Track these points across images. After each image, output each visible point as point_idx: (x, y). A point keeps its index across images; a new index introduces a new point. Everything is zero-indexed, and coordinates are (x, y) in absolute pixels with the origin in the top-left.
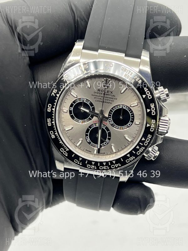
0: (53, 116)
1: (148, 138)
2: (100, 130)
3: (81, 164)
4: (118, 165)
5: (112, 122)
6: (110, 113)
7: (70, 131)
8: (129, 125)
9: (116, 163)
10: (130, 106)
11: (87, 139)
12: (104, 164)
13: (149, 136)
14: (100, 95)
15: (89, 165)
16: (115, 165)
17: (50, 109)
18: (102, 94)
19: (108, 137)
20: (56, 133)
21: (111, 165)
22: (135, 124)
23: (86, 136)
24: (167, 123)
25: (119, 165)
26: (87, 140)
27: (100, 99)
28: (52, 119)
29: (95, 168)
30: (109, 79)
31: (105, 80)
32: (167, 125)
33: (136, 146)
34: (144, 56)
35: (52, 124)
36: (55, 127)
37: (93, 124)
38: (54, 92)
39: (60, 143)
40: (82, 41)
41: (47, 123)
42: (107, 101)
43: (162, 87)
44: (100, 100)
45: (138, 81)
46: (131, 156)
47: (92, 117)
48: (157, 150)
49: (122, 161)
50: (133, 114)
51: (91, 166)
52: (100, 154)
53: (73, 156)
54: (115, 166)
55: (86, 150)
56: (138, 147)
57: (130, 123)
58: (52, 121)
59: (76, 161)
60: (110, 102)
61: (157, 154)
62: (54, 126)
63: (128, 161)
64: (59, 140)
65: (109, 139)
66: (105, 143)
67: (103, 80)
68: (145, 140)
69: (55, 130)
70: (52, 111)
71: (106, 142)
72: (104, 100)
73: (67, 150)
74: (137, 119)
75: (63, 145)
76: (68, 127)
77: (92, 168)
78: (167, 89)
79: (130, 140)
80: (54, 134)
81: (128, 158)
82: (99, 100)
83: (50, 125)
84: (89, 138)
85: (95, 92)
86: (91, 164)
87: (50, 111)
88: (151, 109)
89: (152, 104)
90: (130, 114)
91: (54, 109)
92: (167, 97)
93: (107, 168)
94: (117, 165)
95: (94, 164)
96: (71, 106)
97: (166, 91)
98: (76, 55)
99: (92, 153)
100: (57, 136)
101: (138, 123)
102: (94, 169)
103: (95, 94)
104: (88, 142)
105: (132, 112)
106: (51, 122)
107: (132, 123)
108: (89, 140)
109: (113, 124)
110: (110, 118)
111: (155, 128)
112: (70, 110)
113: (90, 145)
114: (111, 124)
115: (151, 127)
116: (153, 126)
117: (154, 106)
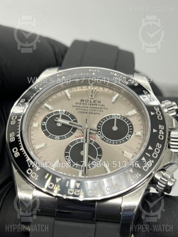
0: (18, 128)
1: (158, 147)
2: (86, 144)
3: (58, 190)
5: (103, 136)
6: (98, 125)
8: (128, 137)
11: (67, 159)
13: (159, 145)
14: (83, 106)
15: (72, 190)
18: (86, 104)
19: (97, 155)
22: (136, 135)
23: (65, 156)
27: (85, 110)
28: (16, 132)
30: (95, 88)
35: (16, 138)
36: (20, 141)
37: (75, 141)
42: (94, 112)
47: (74, 131)
50: (131, 125)
51: (75, 191)
52: (87, 177)
56: (144, 159)
57: (128, 135)
59: (51, 185)
60: (99, 112)
64: (26, 157)
65: (100, 157)
67: (87, 90)
68: (152, 149)
69: (20, 145)
70: (17, 122)
72: (90, 111)
73: (36, 170)
77: (75, 194)
80: (18, 151)
82: (82, 111)
83: (14, 141)
84: (70, 158)
85: (77, 103)
87: (14, 124)
89: (156, 107)
90: (128, 125)
91: (20, 120)
95: (79, 186)
100: (24, 152)
103: (77, 105)
105: (130, 122)
106: (14, 136)
107: (131, 136)
108: (71, 161)
109: (104, 138)
110: (100, 131)
111: (165, 135)
112: (43, 125)
113: (73, 167)
114: (101, 138)
115: (159, 134)
116: (161, 132)
117: (159, 110)
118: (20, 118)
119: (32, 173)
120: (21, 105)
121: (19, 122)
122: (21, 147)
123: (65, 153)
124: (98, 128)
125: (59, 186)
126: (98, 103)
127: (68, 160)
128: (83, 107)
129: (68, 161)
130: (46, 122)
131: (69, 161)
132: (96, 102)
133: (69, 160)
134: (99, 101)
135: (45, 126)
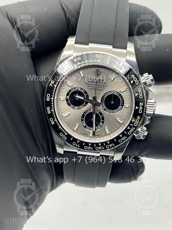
0: (52, 104)
1: (138, 119)
2: (94, 115)
4: (112, 145)
5: (105, 107)
6: (102, 99)
7: (67, 117)
8: (120, 108)
9: (110, 143)
10: (120, 92)
12: (100, 144)
13: (138, 117)
15: (87, 147)
17: (49, 98)
19: (101, 121)
20: (56, 120)
21: (106, 145)
22: (125, 107)
23: (82, 121)
24: (153, 105)
25: (113, 145)
26: (83, 124)
28: (51, 107)
29: (92, 149)
30: (100, 69)
31: (96, 69)
32: (153, 107)
33: (127, 127)
34: (129, 47)
35: (51, 112)
37: (88, 110)
38: (52, 83)
39: (59, 128)
40: (74, 37)
41: (47, 111)
42: (99, 89)
43: (147, 73)
44: (93, 88)
46: (123, 136)
47: (87, 103)
48: (146, 130)
49: (116, 141)
50: (123, 99)
52: (95, 136)
53: (71, 139)
54: (110, 146)
55: (83, 133)
56: (129, 128)
57: (120, 107)
58: (51, 109)
59: (74, 144)
60: (102, 89)
61: (146, 133)
62: (53, 113)
63: (120, 141)
64: (59, 125)
65: (103, 122)
66: (99, 126)
67: (94, 70)
68: (134, 121)
69: (54, 117)
70: (51, 100)
72: (97, 88)
74: (127, 103)
75: (62, 130)
76: (66, 113)
77: (89, 149)
78: (151, 75)
79: (121, 122)
80: (54, 121)
81: (121, 138)
82: (91, 88)
84: (84, 122)
86: (88, 146)
87: (49, 100)
88: (138, 93)
89: (139, 89)
90: (120, 99)
92: (152, 81)
93: (102, 148)
94: (111, 145)
95: (91, 145)
96: (68, 94)
97: (151, 77)
98: (69, 49)
99: (88, 135)
100: (57, 122)
101: (128, 107)
102: (91, 150)
103: (88, 83)
104: (84, 126)
105: (122, 97)
107: (122, 107)
109: (106, 108)
110: (103, 104)
111: (143, 110)
112: (67, 98)
114: (104, 109)
115: (139, 109)
116: (141, 108)
117: (141, 90)
118: (52, 97)
119: (63, 136)
120: (52, 86)
121: (52, 100)
122: (55, 119)
123: (82, 119)
124: (101, 101)
125: (79, 145)
128: (92, 84)
130: (68, 96)
133: (84, 124)
135: (68, 99)
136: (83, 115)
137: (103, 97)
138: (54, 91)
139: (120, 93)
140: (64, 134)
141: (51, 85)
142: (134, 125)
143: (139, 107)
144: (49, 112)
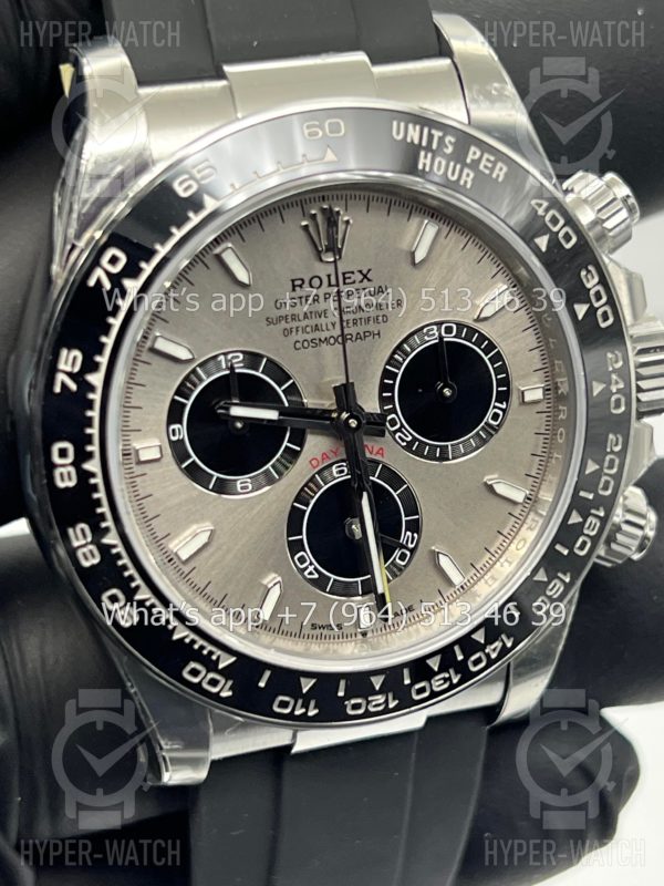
0: (98, 503)
1: (612, 451)
2: (365, 498)
3: (312, 713)
4: (498, 644)
5: (410, 434)
6: (384, 388)
7: (205, 554)
8: (496, 417)
9: (491, 639)
10: (477, 319)
11: (302, 567)
12: (435, 663)
13: (613, 441)
14: (307, 310)
15: (359, 701)
16: (487, 651)
17: (72, 469)
18: (316, 299)
19: (404, 519)
20: (143, 593)
21: (467, 657)
22: (523, 403)
23: (293, 555)
25: (504, 645)
26: (303, 571)
27: (317, 328)
28: (95, 521)
29: (391, 705)
30: (337, 208)
31: (314, 216)
33: (567, 516)
36: (125, 560)
37: (312, 478)
38: (68, 369)
41: (73, 551)
42: (353, 330)
44: (319, 335)
45: (492, 170)
46: (552, 575)
47: (299, 439)
50: (498, 357)
51: (368, 702)
53: (262, 684)
54: (488, 656)
56: (575, 518)
57: (494, 407)
58: (99, 532)
59: (284, 705)
60: (372, 327)
61: (651, 521)
62: (118, 556)
65: (415, 527)
66: (398, 553)
67: (304, 223)
68: (597, 467)
69: (131, 578)
70: (84, 476)
71: (402, 546)
73: (221, 666)
74: (526, 376)
75: (193, 642)
76: (189, 535)
77: (372, 709)
79: (519, 496)
81: (542, 588)
82: (309, 337)
83: (96, 561)
84: (309, 557)
86: (367, 692)
87: (71, 484)
88: (588, 301)
89: (589, 271)
90: (487, 359)
91: (93, 466)
93: (450, 679)
94: (493, 650)
95: (382, 684)
96: (174, 414)
101: (538, 394)
102: (387, 711)
103: (283, 311)
104: (312, 581)
105: (491, 346)
106: (92, 543)
107: (504, 406)
108: (316, 569)
109: (415, 439)
110: (393, 416)
111: (627, 392)
112: (175, 438)
113: (329, 593)
114: (404, 444)
115: (611, 394)
116: (617, 383)
117: (596, 280)
118: (90, 456)
119: (204, 677)
120: (73, 386)
121: (93, 475)
122: (137, 587)
123: (290, 543)
124: (383, 401)
125: (312, 703)
126: (362, 281)
127: (306, 568)
128: (306, 316)
129: (306, 573)
130: (181, 423)
131: (311, 573)
132: (353, 277)
133: (311, 568)
134: (365, 272)
135: (181, 441)
136: (295, 517)
137: (387, 374)
138: (94, 414)
139: (477, 326)
140: (211, 665)
141: (64, 386)
142: (601, 492)
143: (609, 383)
144: (90, 559)
